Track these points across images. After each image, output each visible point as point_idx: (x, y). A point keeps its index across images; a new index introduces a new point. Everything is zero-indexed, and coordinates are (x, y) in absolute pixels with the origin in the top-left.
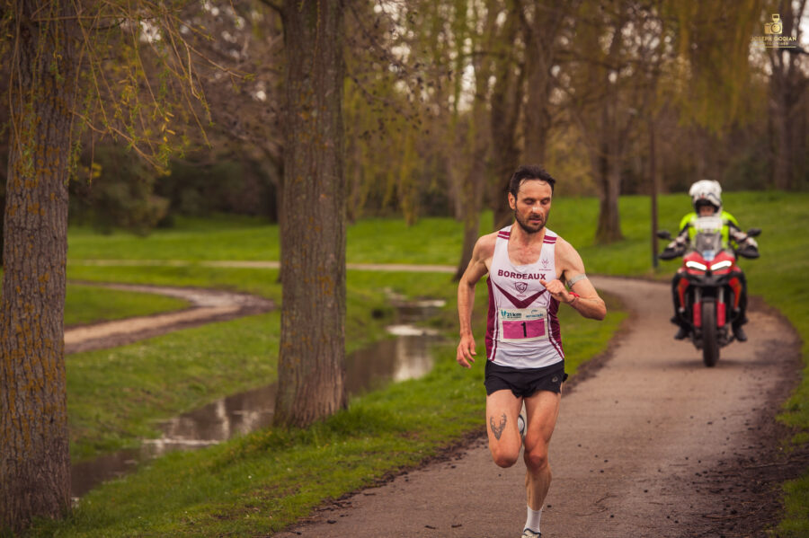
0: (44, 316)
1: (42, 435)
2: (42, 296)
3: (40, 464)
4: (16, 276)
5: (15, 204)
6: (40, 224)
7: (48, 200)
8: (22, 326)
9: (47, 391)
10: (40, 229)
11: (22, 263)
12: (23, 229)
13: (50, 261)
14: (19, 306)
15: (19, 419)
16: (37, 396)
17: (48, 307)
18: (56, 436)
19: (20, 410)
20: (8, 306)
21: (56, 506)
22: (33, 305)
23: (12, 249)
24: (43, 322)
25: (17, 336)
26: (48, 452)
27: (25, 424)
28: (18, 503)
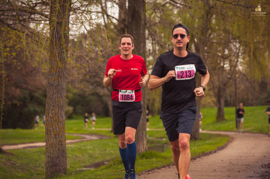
0: (59, 112)
1: (58, 149)
2: (58, 106)
3: (58, 158)
4: (51, 100)
5: (51, 78)
6: (58, 84)
7: (61, 76)
8: (53, 115)
9: (60, 135)
10: (58, 85)
11: (53, 96)
12: (53, 85)
13: (61, 95)
14: (52, 109)
15: (52, 144)
16: (57, 137)
17: (61, 109)
18: (63, 149)
19: (52, 141)
20: (48, 109)
21: (63, 171)
22: (56, 109)
23: (49, 91)
24: (59, 114)
25: (51, 118)
26: (60, 154)
27: (53, 145)
28: (51, 170)
